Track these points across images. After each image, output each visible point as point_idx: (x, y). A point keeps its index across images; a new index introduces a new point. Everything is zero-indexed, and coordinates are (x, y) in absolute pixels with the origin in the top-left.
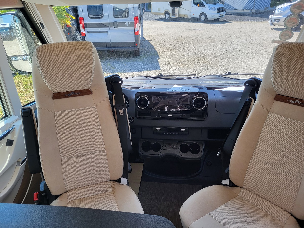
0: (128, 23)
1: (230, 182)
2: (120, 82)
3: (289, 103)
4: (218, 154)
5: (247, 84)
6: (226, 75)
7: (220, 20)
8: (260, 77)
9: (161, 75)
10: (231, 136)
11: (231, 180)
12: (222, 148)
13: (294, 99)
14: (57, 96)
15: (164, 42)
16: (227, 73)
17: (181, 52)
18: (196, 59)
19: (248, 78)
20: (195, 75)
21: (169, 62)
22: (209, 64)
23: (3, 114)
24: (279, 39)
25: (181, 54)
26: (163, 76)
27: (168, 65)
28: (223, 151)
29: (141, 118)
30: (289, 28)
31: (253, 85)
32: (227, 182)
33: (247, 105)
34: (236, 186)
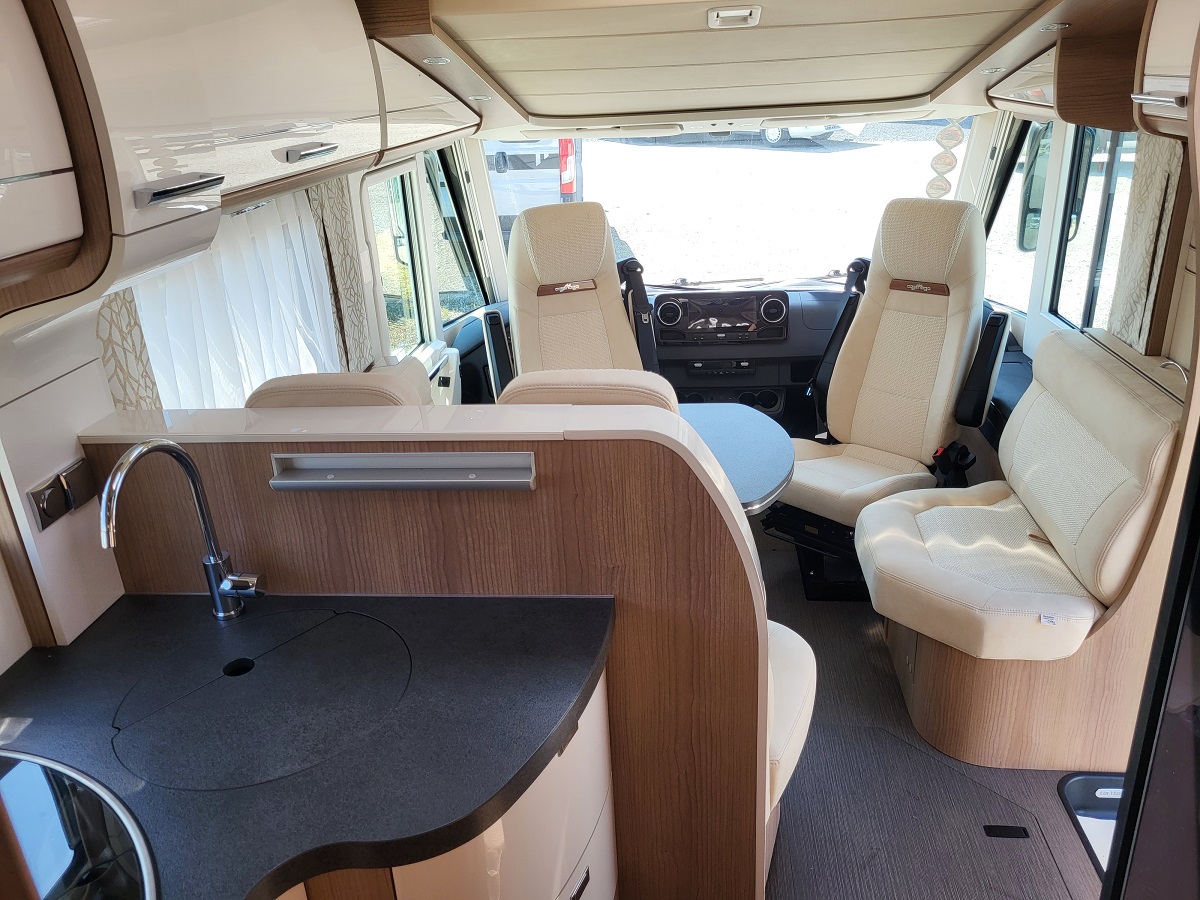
0: (542, 156)
1: (829, 434)
2: (639, 270)
3: (910, 290)
4: (808, 393)
5: (851, 271)
6: (829, 276)
7: (832, 138)
8: (868, 255)
9: (684, 281)
10: (828, 358)
11: (831, 433)
12: (814, 382)
13: (915, 283)
14: (545, 290)
19: (852, 261)
20: (761, 279)
23: (419, 340)
26: (686, 284)
28: (815, 386)
29: (665, 344)
30: (941, 175)
31: (860, 270)
32: (824, 436)
33: (852, 303)
34: (838, 443)
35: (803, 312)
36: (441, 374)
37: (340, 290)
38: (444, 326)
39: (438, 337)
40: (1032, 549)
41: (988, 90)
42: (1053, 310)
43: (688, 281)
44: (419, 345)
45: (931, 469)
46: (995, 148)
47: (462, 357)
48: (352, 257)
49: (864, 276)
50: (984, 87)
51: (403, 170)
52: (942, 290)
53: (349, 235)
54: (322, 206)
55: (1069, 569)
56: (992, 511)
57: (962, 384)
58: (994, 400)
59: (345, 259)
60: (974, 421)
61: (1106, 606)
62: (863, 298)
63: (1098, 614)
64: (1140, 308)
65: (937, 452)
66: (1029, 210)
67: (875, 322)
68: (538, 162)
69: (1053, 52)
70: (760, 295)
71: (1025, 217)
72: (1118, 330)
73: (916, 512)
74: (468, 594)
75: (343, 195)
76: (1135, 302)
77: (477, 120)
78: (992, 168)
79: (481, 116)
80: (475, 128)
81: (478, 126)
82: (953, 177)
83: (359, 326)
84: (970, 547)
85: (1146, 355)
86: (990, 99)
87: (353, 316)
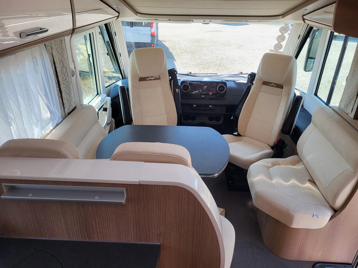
1: (238, 133)
2: (176, 73)
3: (269, 86)
4: (232, 118)
5: (249, 76)
6: (239, 74)
9: (190, 73)
10: (239, 107)
11: (239, 132)
12: (234, 115)
13: (271, 83)
14: (142, 79)
15: (179, 43)
16: (240, 73)
17: (197, 55)
18: (213, 62)
19: (249, 73)
21: (185, 65)
22: (225, 69)
24: (274, 50)
25: (197, 57)
27: (185, 68)
28: (234, 116)
29: (184, 98)
30: (279, 42)
31: (252, 77)
32: (236, 133)
33: (249, 89)
34: (241, 136)
35: (231, 89)
36: (104, 107)
37: (60, 81)
38: (106, 88)
39: (103, 93)
40: (308, 185)
41: (303, 16)
42: (316, 94)
43: (192, 73)
44: (97, 95)
45: (272, 148)
46: (300, 35)
47: (112, 100)
48: (66, 68)
49: (253, 79)
50: (302, 15)
51: (90, 31)
52: (280, 86)
53: (65, 59)
54: (52, 49)
55: (322, 194)
56: (295, 168)
57: (285, 120)
58: (295, 126)
59: (63, 69)
60: (288, 133)
61: (336, 212)
62: (253, 87)
63: (333, 214)
64: (353, 102)
65: (275, 143)
66: (309, 57)
67: (256, 95)
68: (144, 24)
69: (334, 5)
70: (217, 83)
71: (308, 60)
72: (343, 108)
73: (269, 168)
74: (96, 240)
75: (62, 43)
76: (351, 99)
77: (117, 14)
78: (298, 42)
79: (119, 13)
80: (116, 18)
81: (118, 17)
82: (284, 43)
83: (69, 94)
84: (288, 183)
85: (354, 119)
86: (304, 20)
87: (67, 91)
